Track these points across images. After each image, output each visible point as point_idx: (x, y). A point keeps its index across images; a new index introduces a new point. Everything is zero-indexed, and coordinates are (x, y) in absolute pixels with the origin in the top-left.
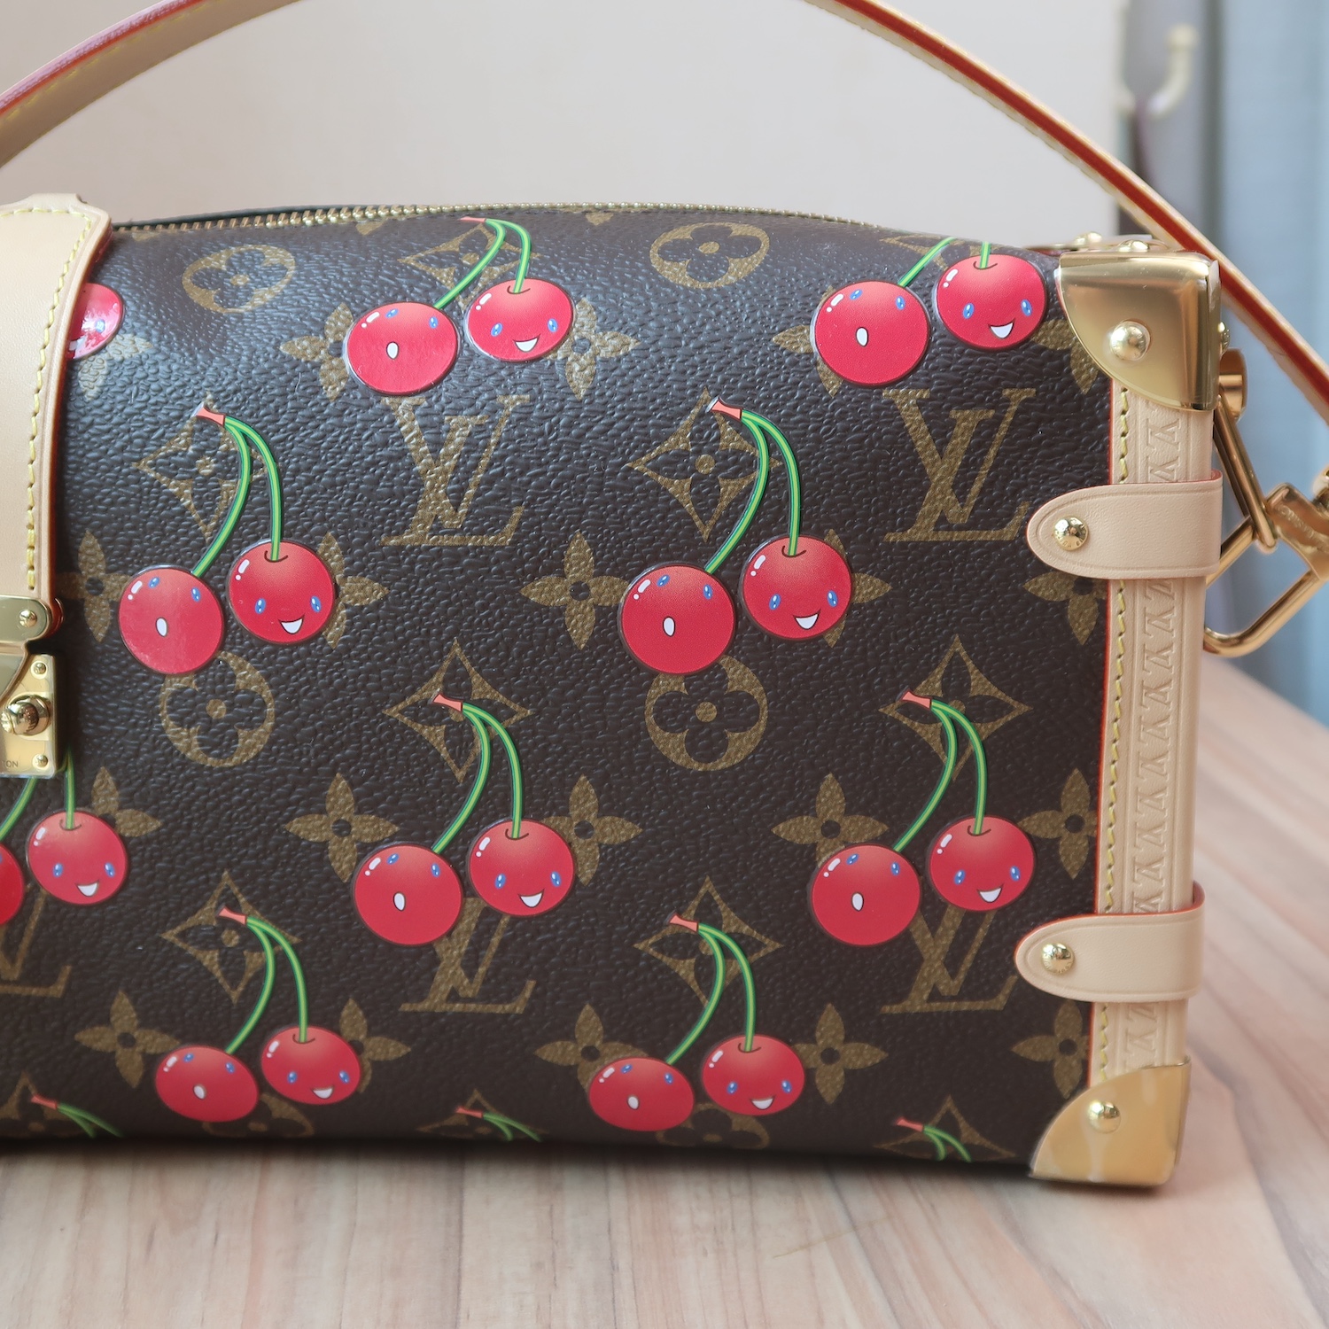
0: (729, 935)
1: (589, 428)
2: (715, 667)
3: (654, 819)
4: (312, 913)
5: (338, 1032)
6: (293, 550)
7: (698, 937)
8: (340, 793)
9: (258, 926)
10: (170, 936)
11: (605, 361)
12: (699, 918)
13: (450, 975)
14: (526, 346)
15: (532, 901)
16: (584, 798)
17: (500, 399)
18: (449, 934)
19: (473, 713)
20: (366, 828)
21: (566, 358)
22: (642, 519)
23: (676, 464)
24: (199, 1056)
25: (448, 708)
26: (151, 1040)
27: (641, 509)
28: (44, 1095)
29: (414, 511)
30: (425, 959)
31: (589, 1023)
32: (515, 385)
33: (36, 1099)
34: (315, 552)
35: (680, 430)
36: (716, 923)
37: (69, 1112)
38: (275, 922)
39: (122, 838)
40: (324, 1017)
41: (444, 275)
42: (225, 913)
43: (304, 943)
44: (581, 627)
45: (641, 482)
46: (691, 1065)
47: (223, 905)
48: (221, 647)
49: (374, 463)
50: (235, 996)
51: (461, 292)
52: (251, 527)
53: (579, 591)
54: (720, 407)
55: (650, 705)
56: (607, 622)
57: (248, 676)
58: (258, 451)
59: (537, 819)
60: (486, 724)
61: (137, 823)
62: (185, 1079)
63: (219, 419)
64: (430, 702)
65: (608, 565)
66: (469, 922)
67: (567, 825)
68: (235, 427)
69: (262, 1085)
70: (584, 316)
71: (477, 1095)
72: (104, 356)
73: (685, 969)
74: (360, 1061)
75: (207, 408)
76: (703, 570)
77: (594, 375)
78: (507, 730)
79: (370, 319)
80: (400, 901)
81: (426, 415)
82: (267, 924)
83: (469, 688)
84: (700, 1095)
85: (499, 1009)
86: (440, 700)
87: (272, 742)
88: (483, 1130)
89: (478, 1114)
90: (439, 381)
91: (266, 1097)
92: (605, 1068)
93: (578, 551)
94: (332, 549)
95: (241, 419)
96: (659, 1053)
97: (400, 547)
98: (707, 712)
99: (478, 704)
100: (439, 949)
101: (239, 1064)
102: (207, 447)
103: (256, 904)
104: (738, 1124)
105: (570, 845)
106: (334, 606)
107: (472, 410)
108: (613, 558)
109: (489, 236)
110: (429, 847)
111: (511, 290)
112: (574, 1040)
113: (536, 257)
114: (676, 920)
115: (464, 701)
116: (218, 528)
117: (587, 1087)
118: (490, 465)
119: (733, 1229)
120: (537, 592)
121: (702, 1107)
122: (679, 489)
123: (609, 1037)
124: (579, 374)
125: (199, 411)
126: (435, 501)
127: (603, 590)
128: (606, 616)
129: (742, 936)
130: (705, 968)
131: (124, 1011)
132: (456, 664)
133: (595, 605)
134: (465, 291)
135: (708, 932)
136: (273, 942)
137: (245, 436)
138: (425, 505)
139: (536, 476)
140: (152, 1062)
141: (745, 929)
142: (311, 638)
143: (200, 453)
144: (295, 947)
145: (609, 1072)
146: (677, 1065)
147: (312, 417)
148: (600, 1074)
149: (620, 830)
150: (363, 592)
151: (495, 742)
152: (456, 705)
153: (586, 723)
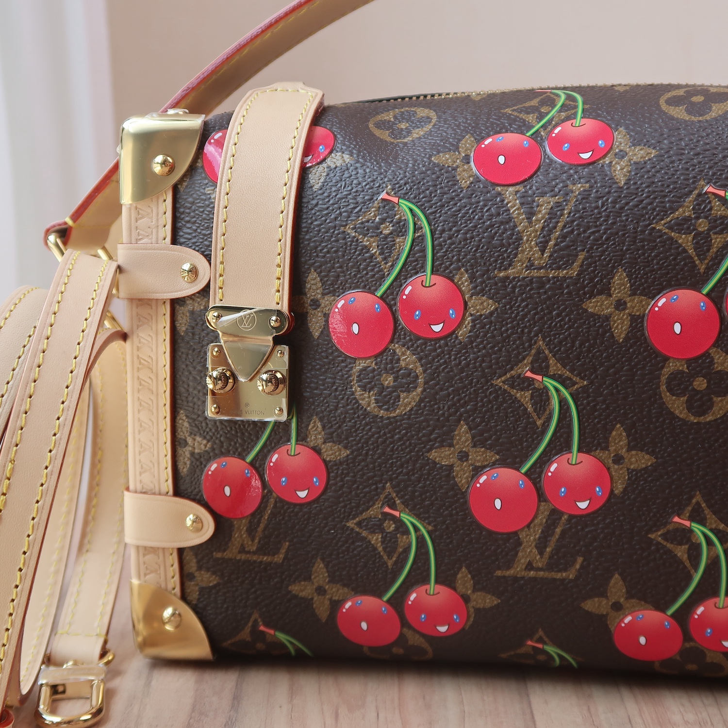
0: (711, 530)
1: (627, 204)
2: (706, 354)
3: (664, 453)
4: (442, 511)
5: (454, 589)
6: (439, 280)
7: (691, 531)
8: (463, 434)
9: (407, 519)
10: (351, 524)
11: (635, 163)
12: (692, 519)
13: (528, 553)
14: (586, 156)
15: (583, 505)
16: (619, 438)
17: (571, 187)
18: (528, 526)
19: (549, 383)
20: (478, 456)
21: (611, 162)
22: (661, 260)
23: (683, 225)
24: (366, 602)
25: (533, 379)
26: (336, 591)
27: (661, 253)
28: (266, 625)
29: (516, 255)
30: (513, 541)
31: (617, 586)
32: (580, 178)
33: (262, 628)
34: (453, 281)
35: (686, 204)
36: (702, 522)
37: (282, 637)
38: (418, 516)
39: (324, 461)
40: (446, 579)
41: (530, 118)
42: (387, 510)
43: (435, 530)
44: (620, 328)
45: (661, 236)
46: (683, 616)
47: (385, 505)
48: (392, 341)
49: (492, 226)
50: (390, 563)
51: (542, 127)
52: (413, 266)
53: (620, 305)
54: (711, 190)
55: (663, 379)
56: (637, 325)
57: (408, 359)
58: (419, 219)
59: (588, 452)
60: (557, 390)
61: (334, 452)
62: (355, 616)
63: (395, 200)
64: (522, 376)
65: (638, 289)
66: (541, 519)
67: (607, 456)
68: (405, 205)
69: (404, 623)
70: (620, 138)
71: (541, 633)
72: (324, 165)
73: (681, 552)
74: (467, 608)
75: (387, 193)
76: (700, 292)
77: (630, 172)
78: (571, 395)
79: (487, 142)
80: (498, 504)
81: (524, 197)
82: (413, 517)
83: (548, 367)
84: (687, 637)
85: (559, 576)
86: (529, 374)
87: (421, 400)
88: (542, 658)
89: (540, 646)
90: (531, 177)
91: (405, 630)
92: (626, 616)
93: (620, 280)
94: (464, 280)
95: (408, 200)
96: (662, 607)
97: (507, 277)
98: (700, 384)
99: (553, 377)
100: (522, 535)
101: (391, 609)
102: (388, 217)
103: (405, 504)
104: (710, 657)
105: (608, 469)
106: (464, 315)
107: (552, 193)
108: (642, 284)
109: (555, 97)
110: (518, 469)
111: (573, 125)
112: (607, 597)
113: (587, 107)
114: (676, 519)
115: (544, 375)
116: (393, 266)
117: (612, 629)
118: (564, 227)
119: (712, 724)
120: (593, 306)
121: (687, 645)
122: (686, 241)
123: (630, 595)
124: (620, 172)
125: (383, 195)
126: (529, 249)
127: (635, 304)
128: (637, 321)
129: (719, 531)
130: (695, 551)
131: (320, 572)
132: (539, 352)
133: (630, 315)
134: (544, 127)
135: (697, 528)
136: (416, 529)
137: (411, 210)
138: (523, 251)
139: (594, 233)
140: (336, 605)
141: (722, 526)
142: (448, 336)
143: (383, 221)
144: (429, 532)
145: (628, 619)
146: (673, 616)
147: (453, 199)
148: (622, 620)
149: (641, 460)
150: (482, 305)
151: (563, 402)
152: (539, 378)
153: (622, 390)
